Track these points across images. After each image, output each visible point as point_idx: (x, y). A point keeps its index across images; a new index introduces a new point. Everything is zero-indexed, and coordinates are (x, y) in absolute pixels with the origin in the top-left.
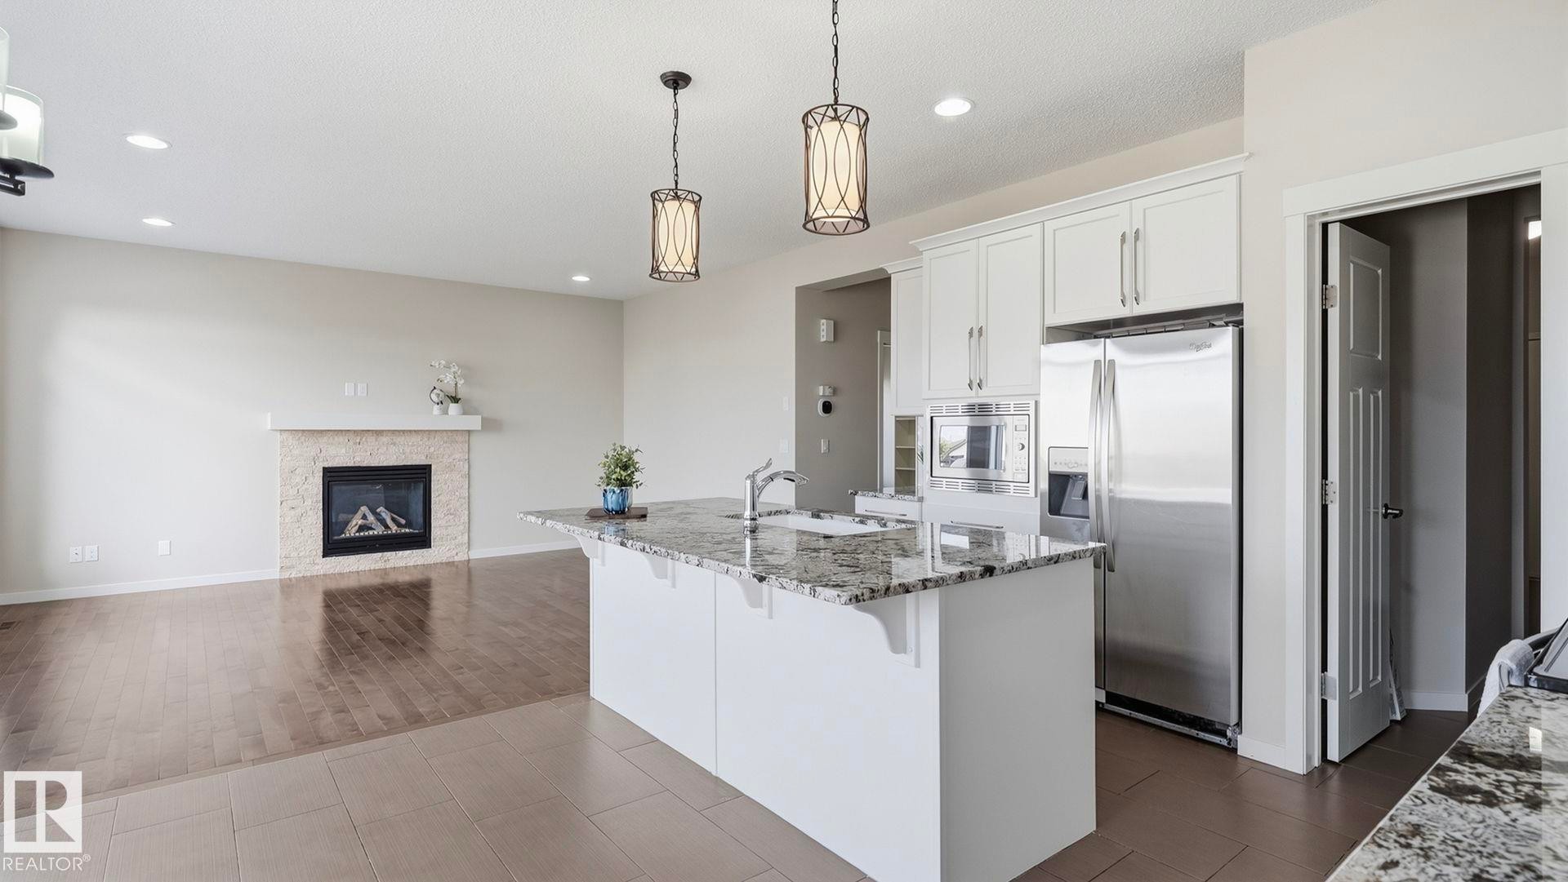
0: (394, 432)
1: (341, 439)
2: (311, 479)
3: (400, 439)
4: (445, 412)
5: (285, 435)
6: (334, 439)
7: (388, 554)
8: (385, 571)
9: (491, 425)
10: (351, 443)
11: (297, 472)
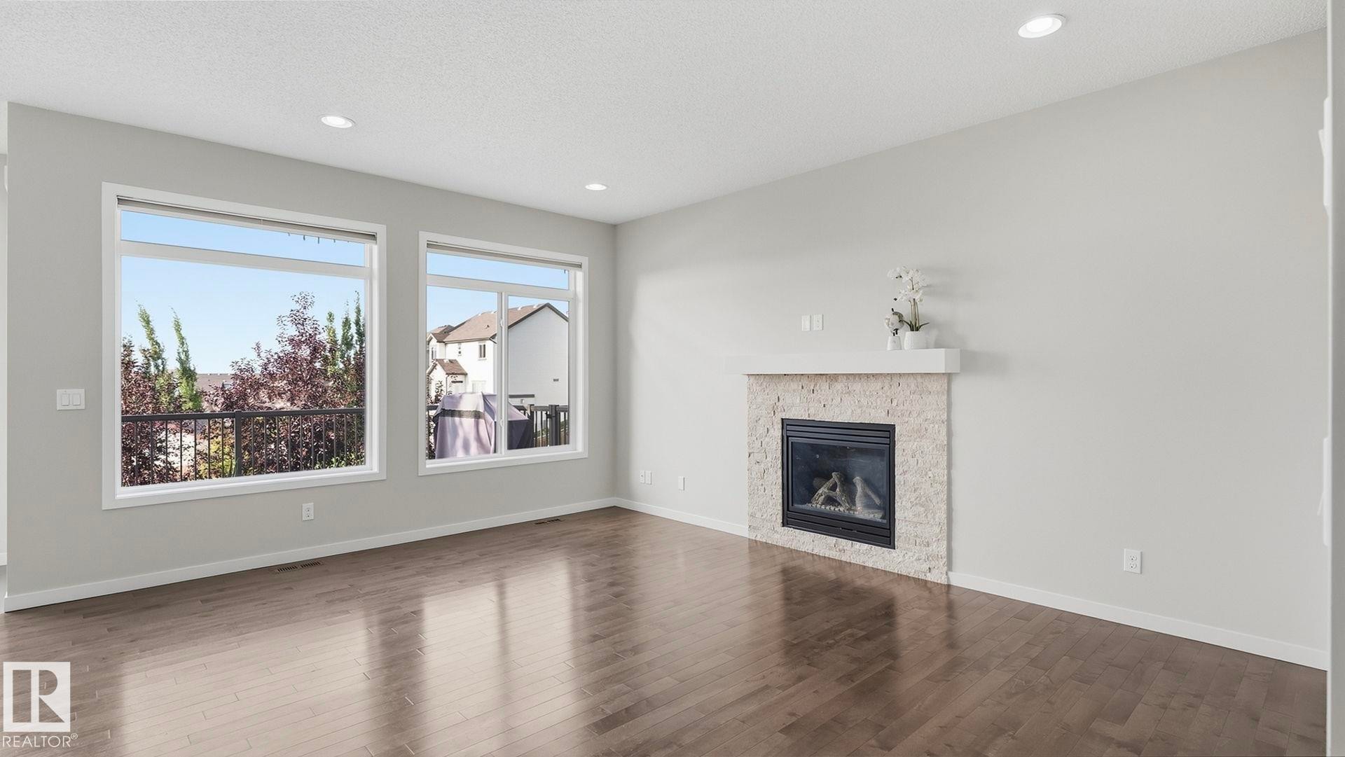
0: (848, 376)
1: (795, 385)
2: (771, 431)
3: (857, 386)
4: (899, 346)
5: (752, 379)
6: (789, 385)
7: (844, 543)
8: (841, 565)
9: (971, 362)
10: (805, 391)
11: (760, 422)
